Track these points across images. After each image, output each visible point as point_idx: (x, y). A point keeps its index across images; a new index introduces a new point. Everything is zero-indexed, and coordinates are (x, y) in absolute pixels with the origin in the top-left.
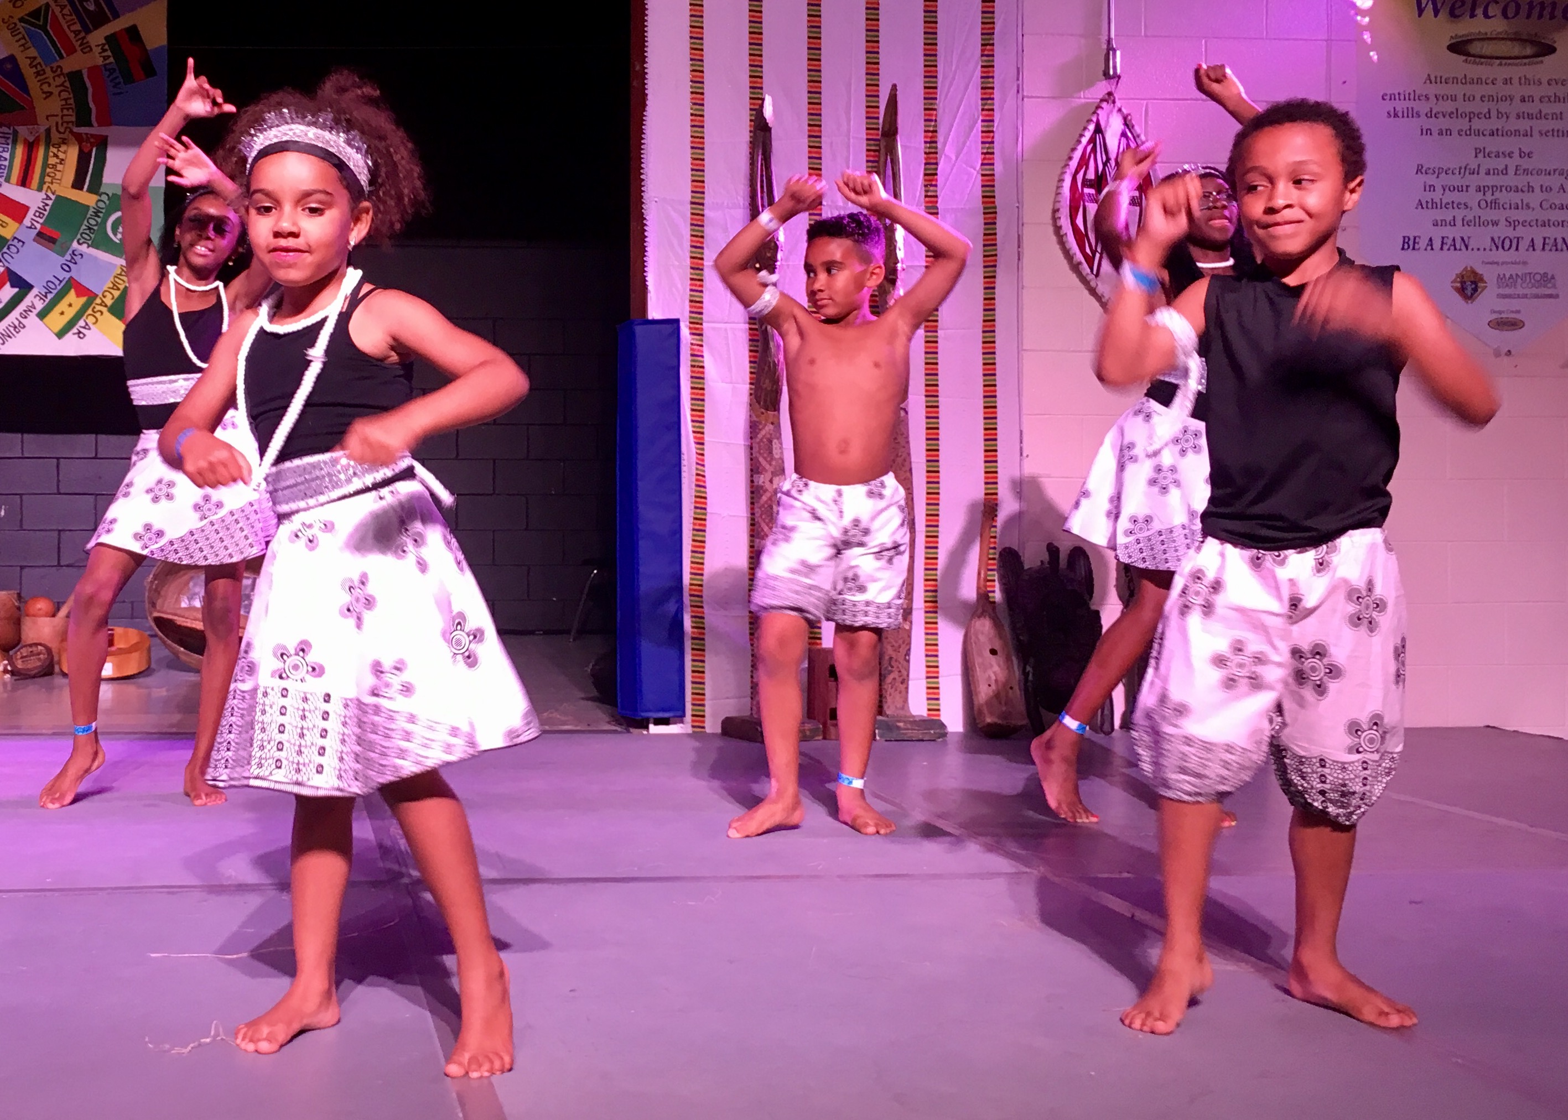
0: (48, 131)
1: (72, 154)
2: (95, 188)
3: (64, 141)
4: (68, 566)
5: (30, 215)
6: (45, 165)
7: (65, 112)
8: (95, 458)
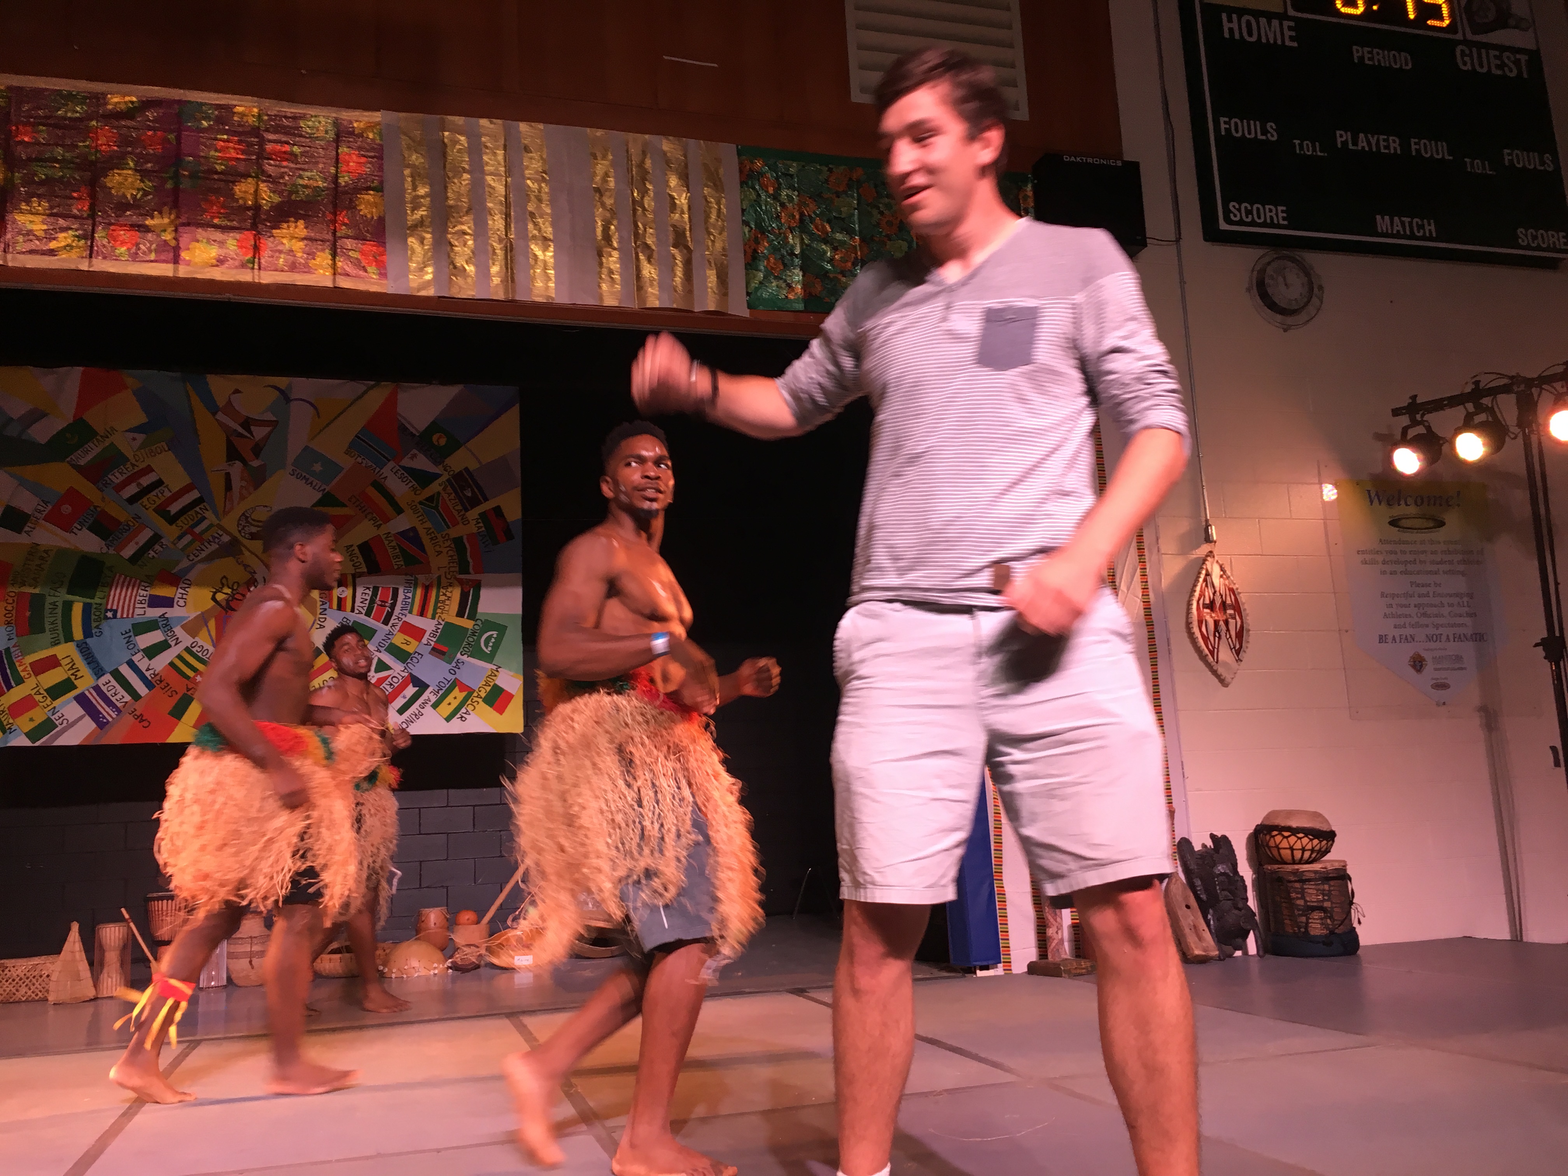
0: (439, 577)
1: (456, 594)
2: (472, 616)
3: (451, 585)
5: (427, 636)
6: (437, 601)
7: (451, 565)
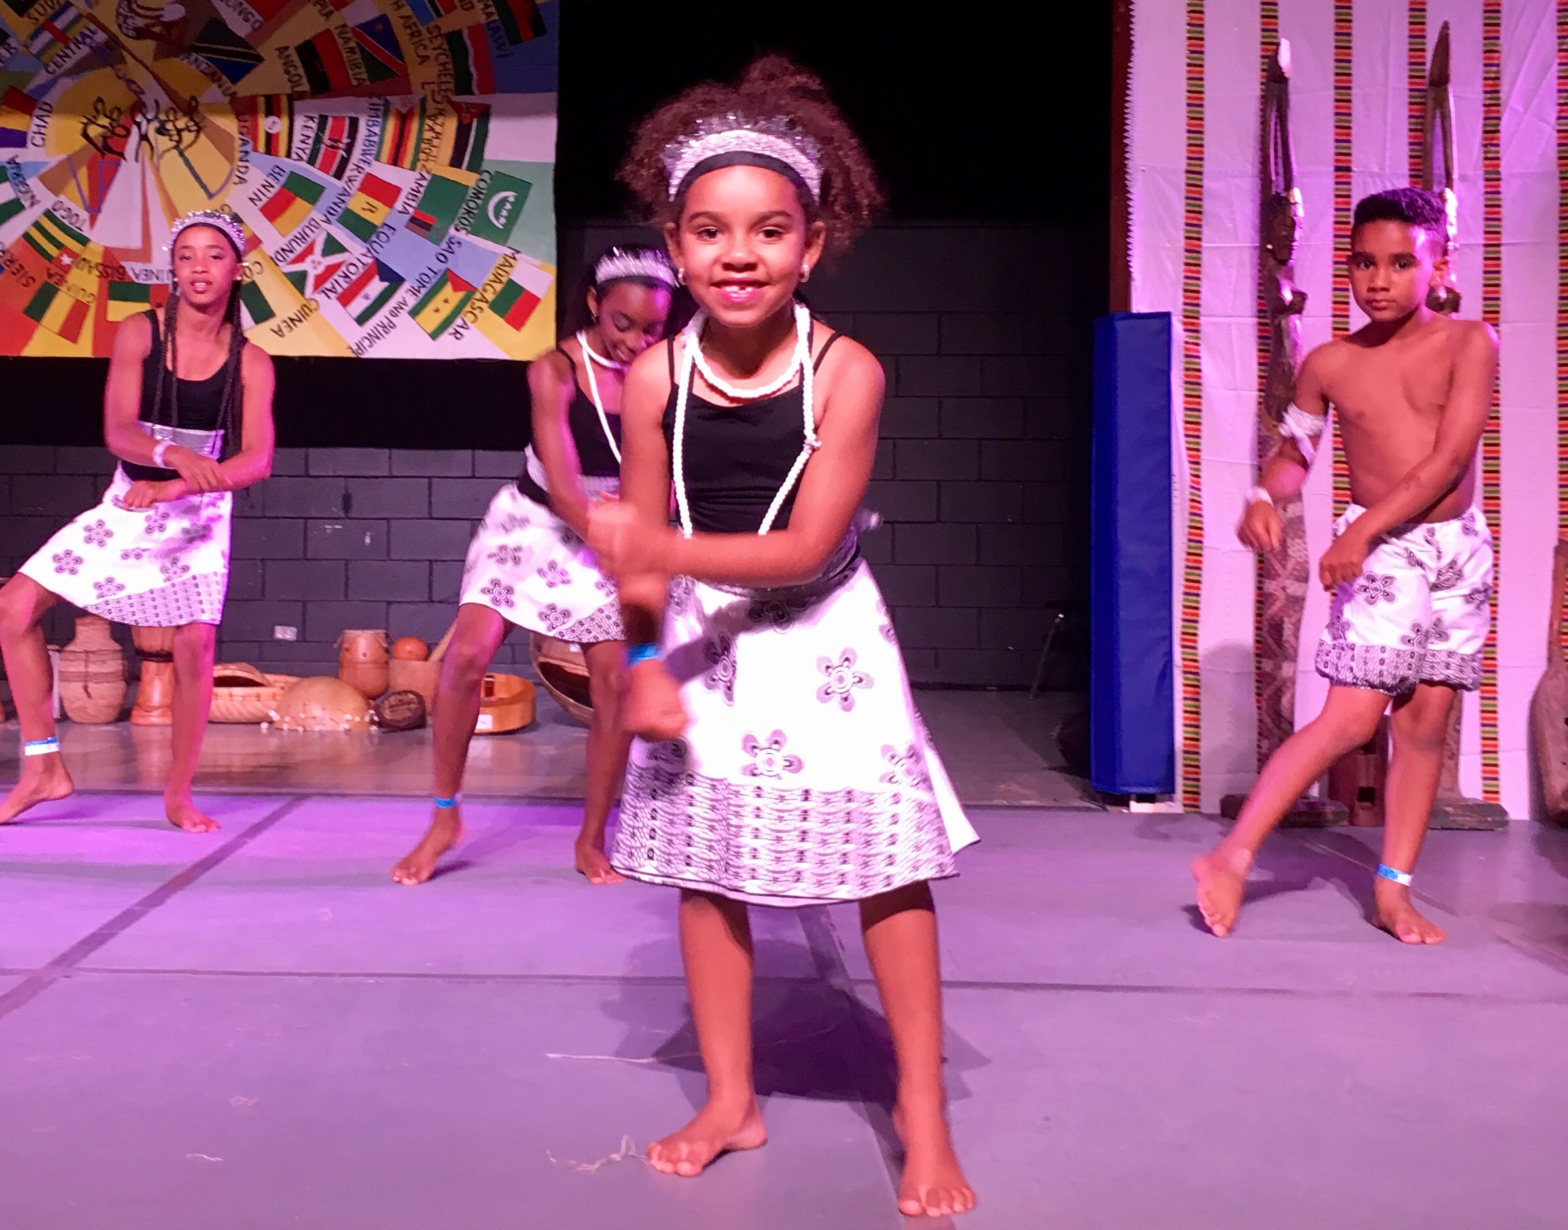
0: (423, 101)
1: (449, 127)
2: (475, 166)
3: (441, 113)
4: (441, 602)
5: (402, 198)
6: (420, 139)
7: (444, 79)
8: (473, 477)
